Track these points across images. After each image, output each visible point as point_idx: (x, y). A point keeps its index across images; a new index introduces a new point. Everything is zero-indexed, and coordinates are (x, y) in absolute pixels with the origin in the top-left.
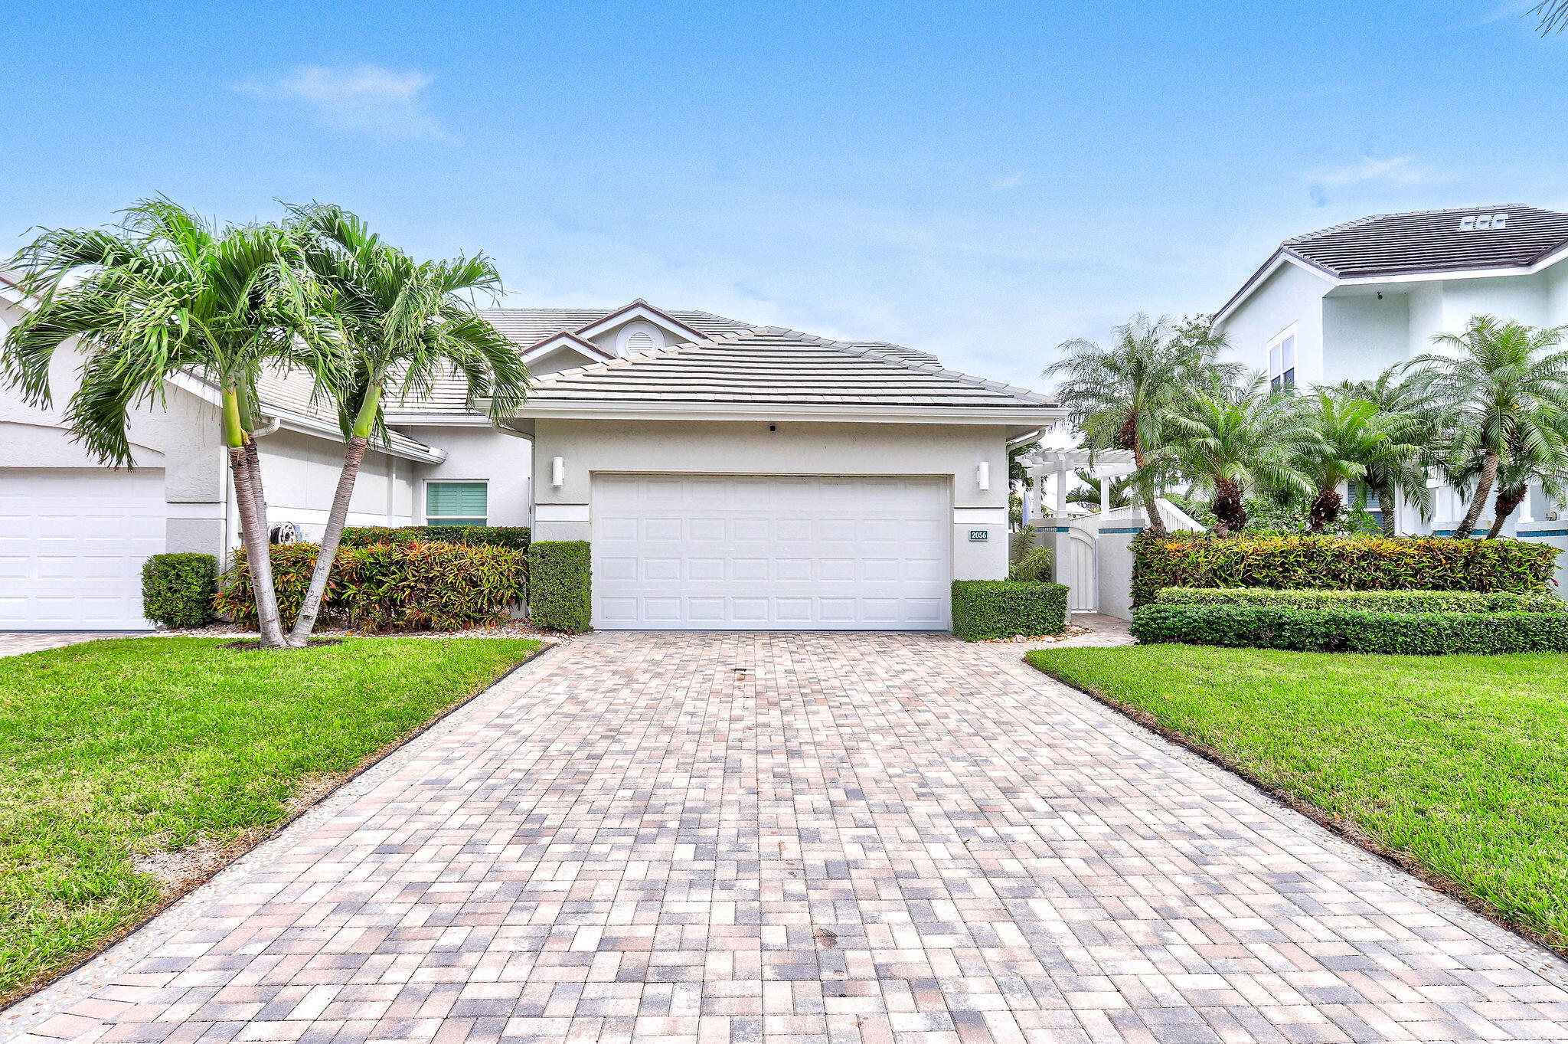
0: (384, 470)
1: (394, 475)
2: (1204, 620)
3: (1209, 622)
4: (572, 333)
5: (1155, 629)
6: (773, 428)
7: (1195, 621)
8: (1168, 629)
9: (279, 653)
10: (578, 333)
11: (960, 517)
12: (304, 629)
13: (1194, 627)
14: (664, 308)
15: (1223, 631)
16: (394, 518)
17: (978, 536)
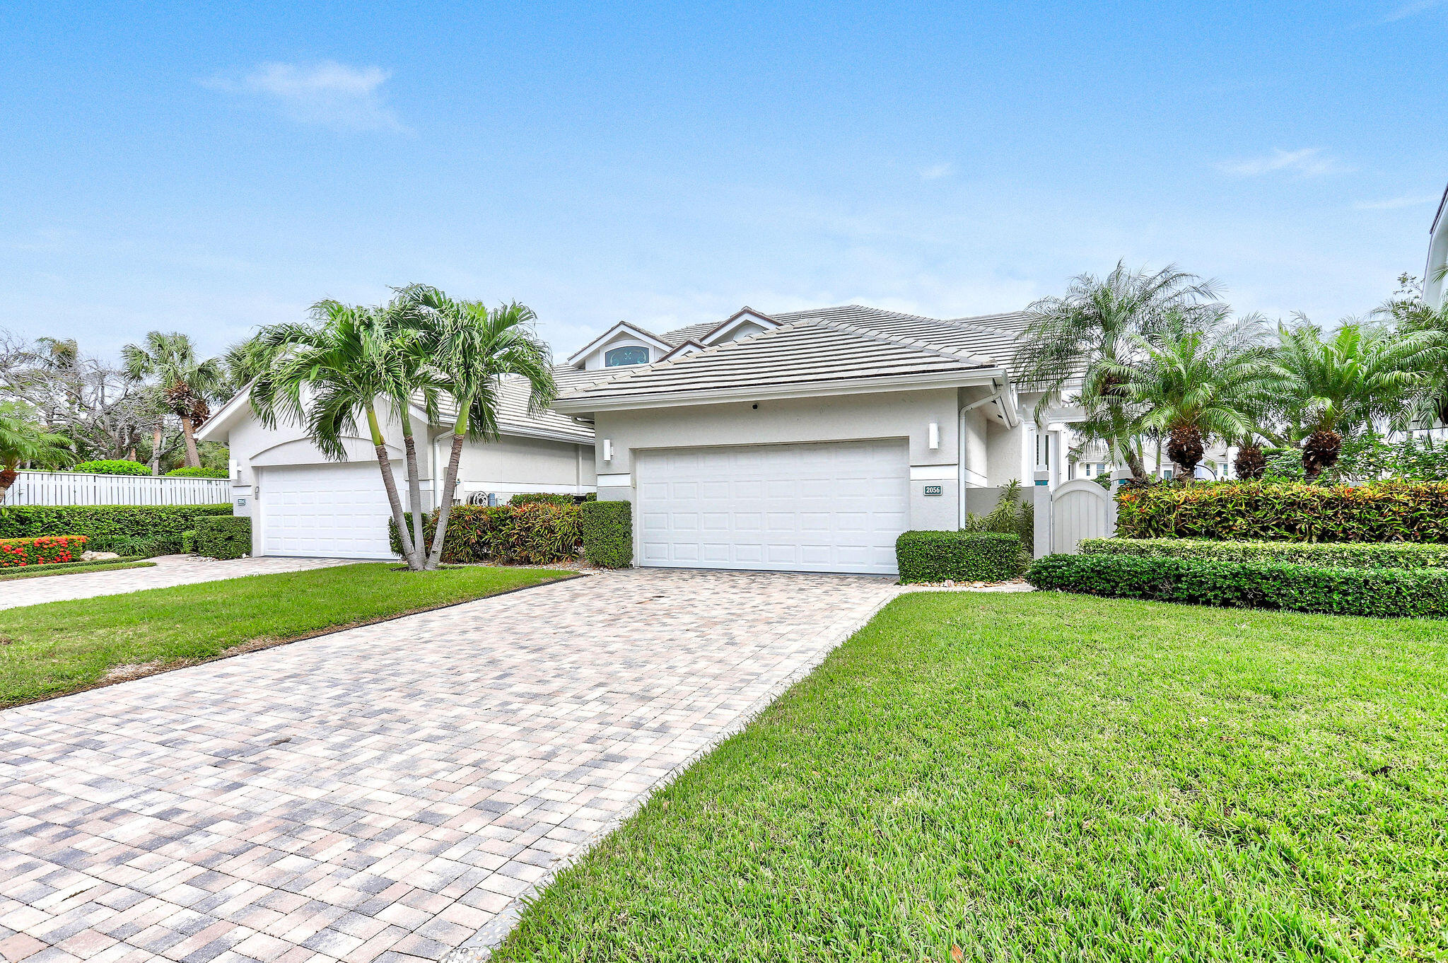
0: (573, 454)
1: (580, 458)
2: (1092, 569)
3: (1099, 572)
4: (696, 341)
5: (1047, 577)
6: (755, 407)
7: (1083, 570)
8: (1059, 578)
9: (416, 573)
10: (701, 340)
11: (916, 474)
12: (435, 559)
13: (1083, 576)
14: (767, 313)
15: (1114, 581)
16: (581, 486)
17: (933, 491)
